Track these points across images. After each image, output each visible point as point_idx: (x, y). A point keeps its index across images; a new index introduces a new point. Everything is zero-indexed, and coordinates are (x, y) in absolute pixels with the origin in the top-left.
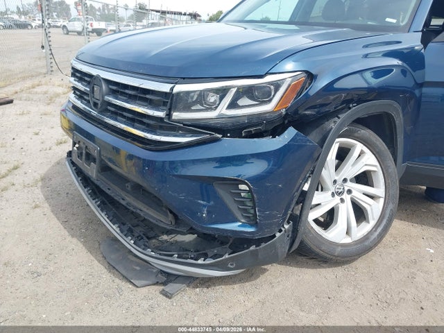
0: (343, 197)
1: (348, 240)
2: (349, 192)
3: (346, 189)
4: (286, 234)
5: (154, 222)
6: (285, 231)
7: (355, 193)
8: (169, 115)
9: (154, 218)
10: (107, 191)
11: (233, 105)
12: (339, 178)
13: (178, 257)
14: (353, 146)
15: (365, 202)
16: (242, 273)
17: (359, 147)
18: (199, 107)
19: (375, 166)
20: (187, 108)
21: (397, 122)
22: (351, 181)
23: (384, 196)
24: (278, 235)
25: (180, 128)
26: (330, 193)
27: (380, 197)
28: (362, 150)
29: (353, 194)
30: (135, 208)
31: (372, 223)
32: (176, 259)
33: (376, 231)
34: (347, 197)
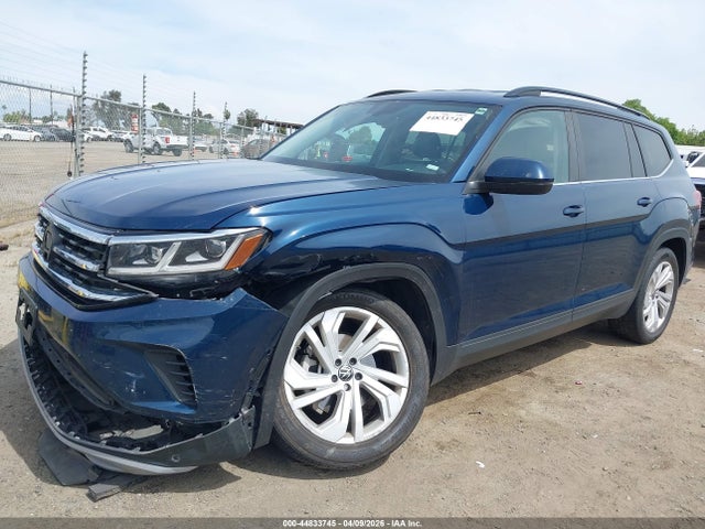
0: (350, 382)
1: (349, 440)
2: (359, 376)
3: (355, 372)
4: (246, 422)
5: (92, 401)
6: (243, 417)
7: (365, 379)
8: (104, 269)
9: (92, 396)
10: (56, 365)
11: (178, 260)
12: (345, 357)
13: (107, 444)
14: (366, 318)
15: (380, 392)
16: (193, 471)
17: (373, 319)
18: (143, 262)
19: (397, 345)
20: (128, 264)
21: (424, 290)
22: (362, 361)
23: (407, 385)
24: (232, 420)
25: (115, 286)
26: (330, 376)
27: (402, 387)
28: (377, 324)
29: (363, 380)
30: (78, 384)
31: (388, 420)
32: (104, 446)
33: (391, 431)
34: (355, 384)
